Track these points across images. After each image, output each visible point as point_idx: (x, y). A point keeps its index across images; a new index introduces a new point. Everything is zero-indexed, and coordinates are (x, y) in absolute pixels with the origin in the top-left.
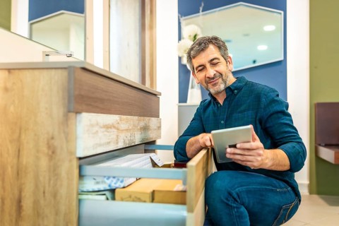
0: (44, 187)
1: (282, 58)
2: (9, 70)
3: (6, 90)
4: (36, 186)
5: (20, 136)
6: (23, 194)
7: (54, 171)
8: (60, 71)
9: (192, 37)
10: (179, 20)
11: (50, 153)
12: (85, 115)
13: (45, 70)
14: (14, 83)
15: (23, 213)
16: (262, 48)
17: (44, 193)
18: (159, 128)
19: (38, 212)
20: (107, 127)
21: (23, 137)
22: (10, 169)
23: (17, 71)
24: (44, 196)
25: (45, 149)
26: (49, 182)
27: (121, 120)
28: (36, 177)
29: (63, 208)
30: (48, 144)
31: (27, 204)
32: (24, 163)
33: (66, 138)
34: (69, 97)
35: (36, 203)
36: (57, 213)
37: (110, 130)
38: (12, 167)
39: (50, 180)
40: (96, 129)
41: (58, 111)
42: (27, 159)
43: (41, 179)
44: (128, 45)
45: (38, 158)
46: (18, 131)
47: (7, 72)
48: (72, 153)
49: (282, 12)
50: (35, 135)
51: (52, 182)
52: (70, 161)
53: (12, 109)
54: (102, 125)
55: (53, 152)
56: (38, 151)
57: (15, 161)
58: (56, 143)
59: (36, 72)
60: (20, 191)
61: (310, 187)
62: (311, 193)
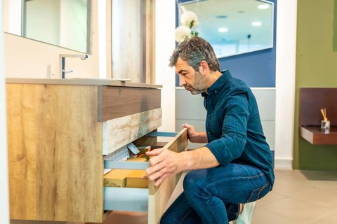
0: (76, 179)
1: (272, 46)
2: (45, 85)
3: (43, 100)
4: (69, 177)
5: (55, 138)
6: (58, 184)
7: (84, 166)
8: (89, 88)
9: (189, 23)
10: (177, 5)
11: (81, 151)
12: (109, 122)
13: (76, 87)
14: (49, 96)
15: (59, 199)
16: (257, 24)
17: (76, 183)
18: (161, 116)
19: (71, 198)
20: (123, 127)
21: (58, 138)
22: (47, 165)
23: (52, 86)
24: (76, 185)
25: (76, 149)
26: (80, 175)
27: (132, 119)
28: (70, 171)
29: (92, 195)
30: (79, 144)
31: (62, 191)
32: (59, 159)
33: (94, 140)
34: (99, 110)
35: (69, 191)
36: (87, 199)
37: (125, 129)
38: (48, 163)
39: (81, 172)
40: (116, 131)
41: (87, 119)
42: (62, 156)
43: (74, 172)
44: (130, 35)
46: (53, 134)
47: (43, 87)
48: (99, 152)
49: (273, 3)
50: (69, 137)
51: (82, 175)
52: (98, 158)
53: (48, 116)
54: (119, 127)
55: (83, 151)
56: (70, 150)
57: (51, 158)
58: (86, 144)
59: (69, 88)
60: (56, 182)
61: (294, 162)
62: (294, 168)
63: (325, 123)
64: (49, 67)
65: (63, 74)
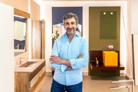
2: (18, 73)
3: (18, 76)
5: (20, 84)
7: (27, 90)
22: (18, 90)
25: (25, 86)
33: (29, 85)
42: (22, 88)
45: (23, 88)
50: (23, 84)
53: (19, 79)
57: (19, 88)
58: (27, 85)
61: (89, 73)
62: (89, 75)
63: (97, 62)
64: (17, 61)
65: (21, 62)
